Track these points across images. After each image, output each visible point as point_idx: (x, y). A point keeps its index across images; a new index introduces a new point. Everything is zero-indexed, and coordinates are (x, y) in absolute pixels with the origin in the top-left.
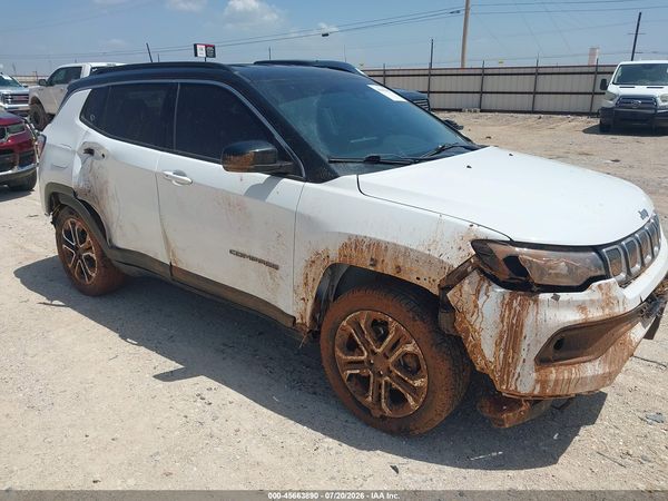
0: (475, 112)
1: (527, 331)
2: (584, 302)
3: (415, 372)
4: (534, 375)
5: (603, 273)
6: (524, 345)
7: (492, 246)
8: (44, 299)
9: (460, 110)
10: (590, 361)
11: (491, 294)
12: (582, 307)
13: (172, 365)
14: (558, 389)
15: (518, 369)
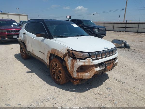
0: (124, 32)
1: (75, 66)
2: (84, 61)
3: (60, 73)
4: (76, 74)
5: (89, 57)
6: (74, 68)
7: (70, 51)
8: (16, 59)
9: (120, 31)
10: (86, 73)
11: (70, 59)
12: (84, 62)
13: (30, 71)
14: (81, 77)
15: (74, 73)
